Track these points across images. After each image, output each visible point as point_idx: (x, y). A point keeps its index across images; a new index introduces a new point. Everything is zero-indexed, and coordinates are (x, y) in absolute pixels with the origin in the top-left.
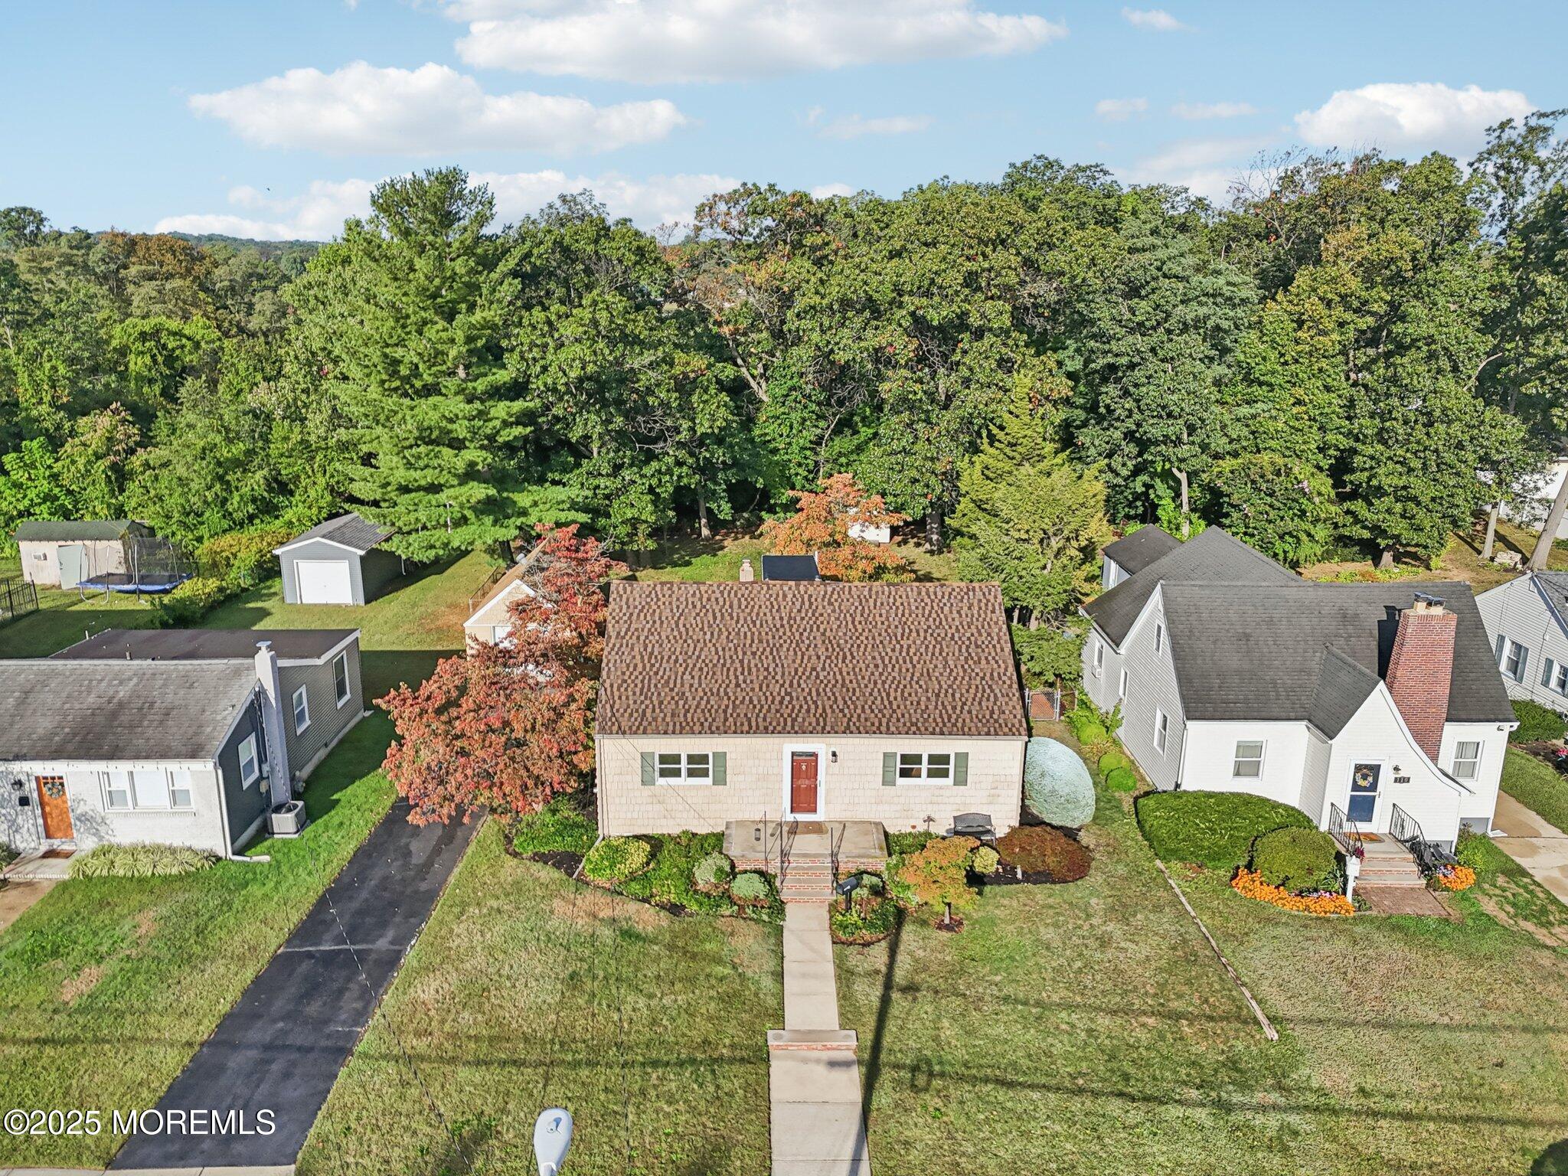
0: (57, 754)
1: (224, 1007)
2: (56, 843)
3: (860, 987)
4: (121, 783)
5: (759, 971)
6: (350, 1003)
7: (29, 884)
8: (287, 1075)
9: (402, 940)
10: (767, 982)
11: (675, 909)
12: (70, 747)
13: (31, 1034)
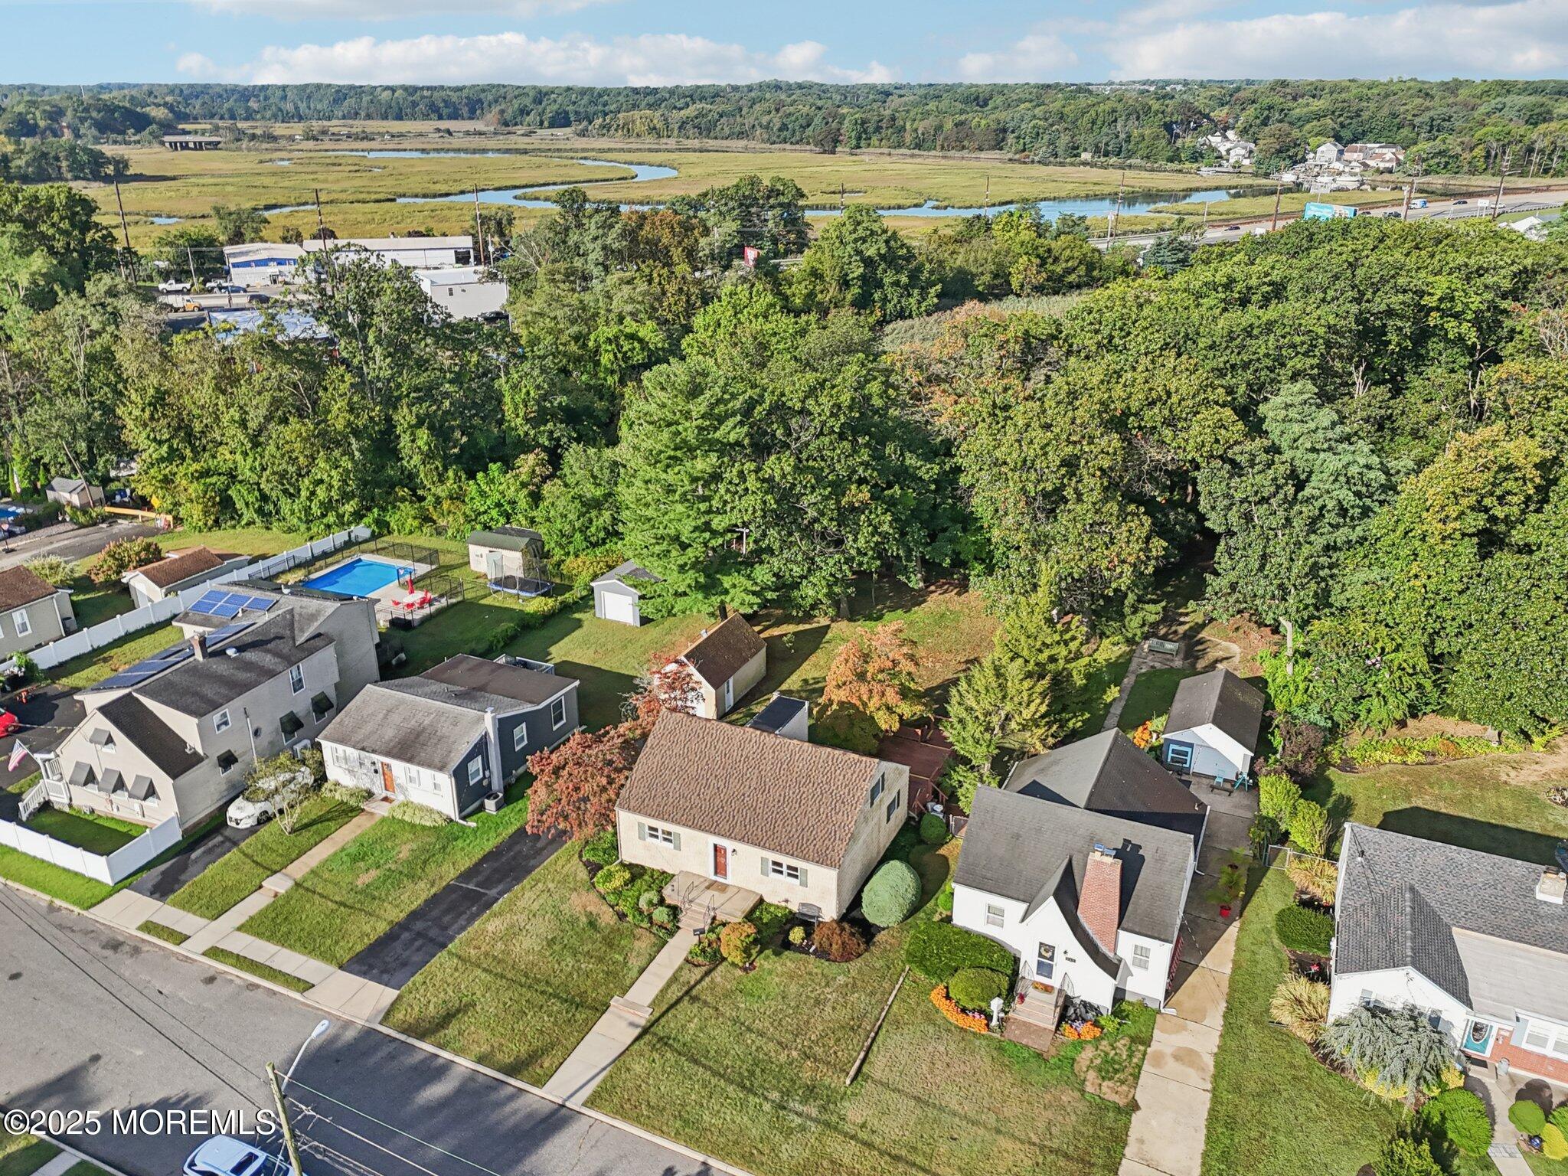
0: (388, 754)
1: (414, 907)
2: (389, 794)
3: (674, 987)
4: (414, 774)
5: (635, 963)
6: (462, 922)
7: (372, 814)
8: (418, 950)
9: (501, 894)
10: (634, 973)
11: (622, 916)
12: (395, 751)
13: (337, 898)
